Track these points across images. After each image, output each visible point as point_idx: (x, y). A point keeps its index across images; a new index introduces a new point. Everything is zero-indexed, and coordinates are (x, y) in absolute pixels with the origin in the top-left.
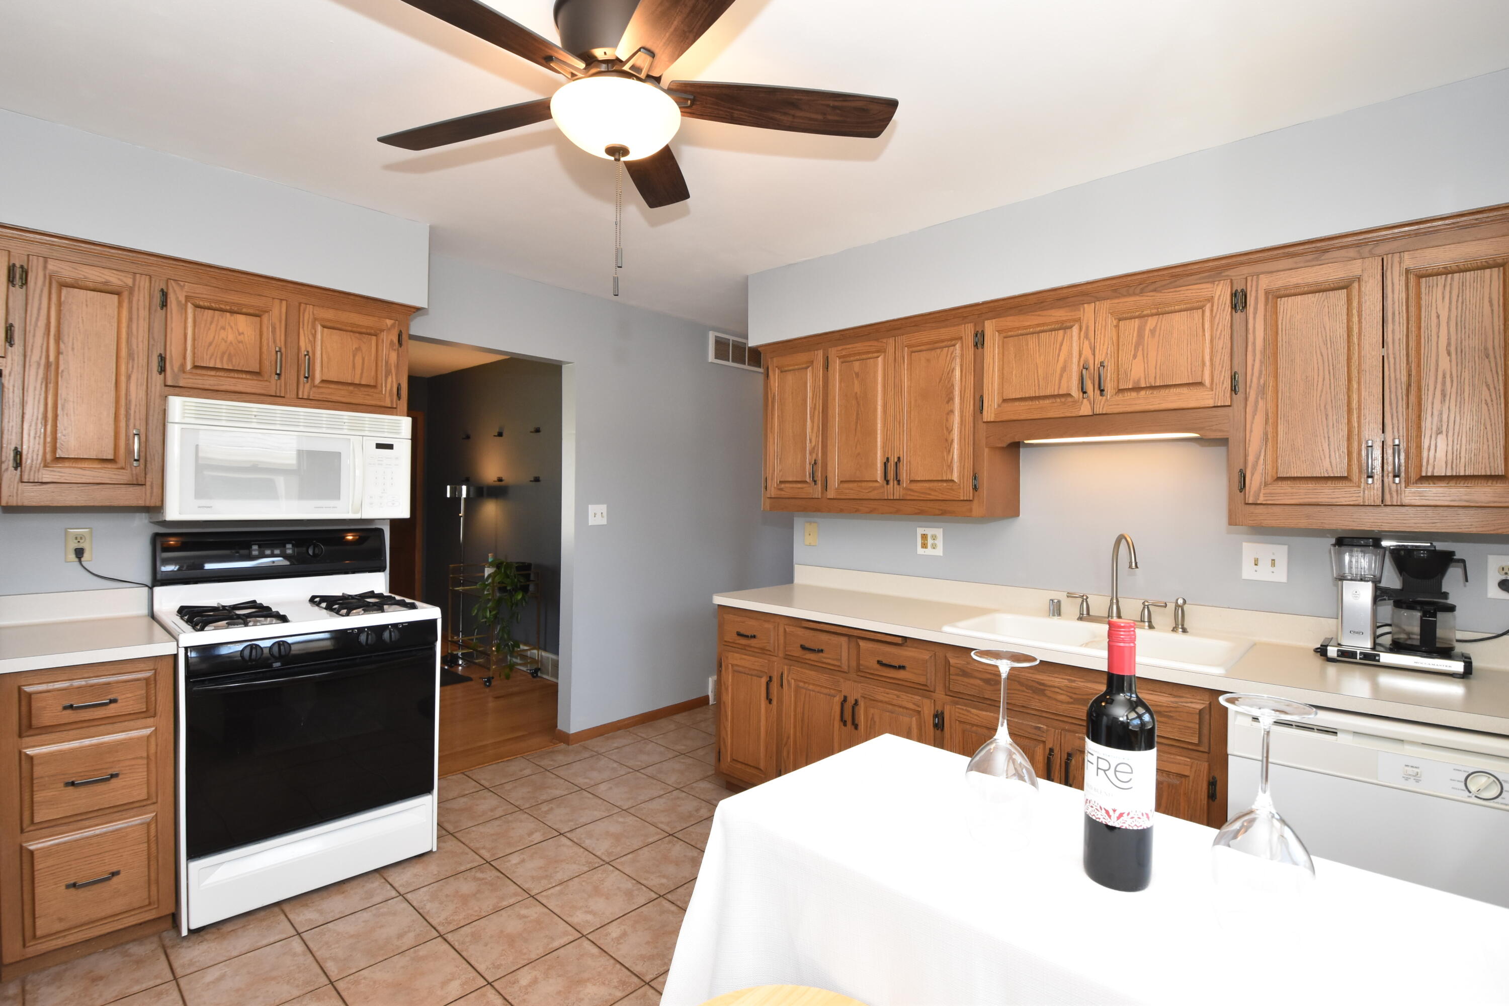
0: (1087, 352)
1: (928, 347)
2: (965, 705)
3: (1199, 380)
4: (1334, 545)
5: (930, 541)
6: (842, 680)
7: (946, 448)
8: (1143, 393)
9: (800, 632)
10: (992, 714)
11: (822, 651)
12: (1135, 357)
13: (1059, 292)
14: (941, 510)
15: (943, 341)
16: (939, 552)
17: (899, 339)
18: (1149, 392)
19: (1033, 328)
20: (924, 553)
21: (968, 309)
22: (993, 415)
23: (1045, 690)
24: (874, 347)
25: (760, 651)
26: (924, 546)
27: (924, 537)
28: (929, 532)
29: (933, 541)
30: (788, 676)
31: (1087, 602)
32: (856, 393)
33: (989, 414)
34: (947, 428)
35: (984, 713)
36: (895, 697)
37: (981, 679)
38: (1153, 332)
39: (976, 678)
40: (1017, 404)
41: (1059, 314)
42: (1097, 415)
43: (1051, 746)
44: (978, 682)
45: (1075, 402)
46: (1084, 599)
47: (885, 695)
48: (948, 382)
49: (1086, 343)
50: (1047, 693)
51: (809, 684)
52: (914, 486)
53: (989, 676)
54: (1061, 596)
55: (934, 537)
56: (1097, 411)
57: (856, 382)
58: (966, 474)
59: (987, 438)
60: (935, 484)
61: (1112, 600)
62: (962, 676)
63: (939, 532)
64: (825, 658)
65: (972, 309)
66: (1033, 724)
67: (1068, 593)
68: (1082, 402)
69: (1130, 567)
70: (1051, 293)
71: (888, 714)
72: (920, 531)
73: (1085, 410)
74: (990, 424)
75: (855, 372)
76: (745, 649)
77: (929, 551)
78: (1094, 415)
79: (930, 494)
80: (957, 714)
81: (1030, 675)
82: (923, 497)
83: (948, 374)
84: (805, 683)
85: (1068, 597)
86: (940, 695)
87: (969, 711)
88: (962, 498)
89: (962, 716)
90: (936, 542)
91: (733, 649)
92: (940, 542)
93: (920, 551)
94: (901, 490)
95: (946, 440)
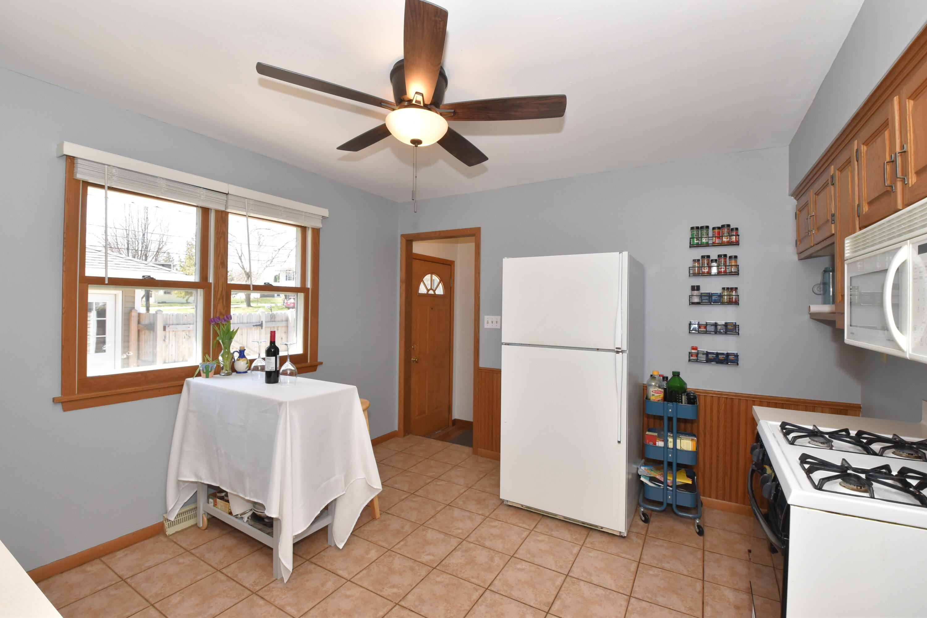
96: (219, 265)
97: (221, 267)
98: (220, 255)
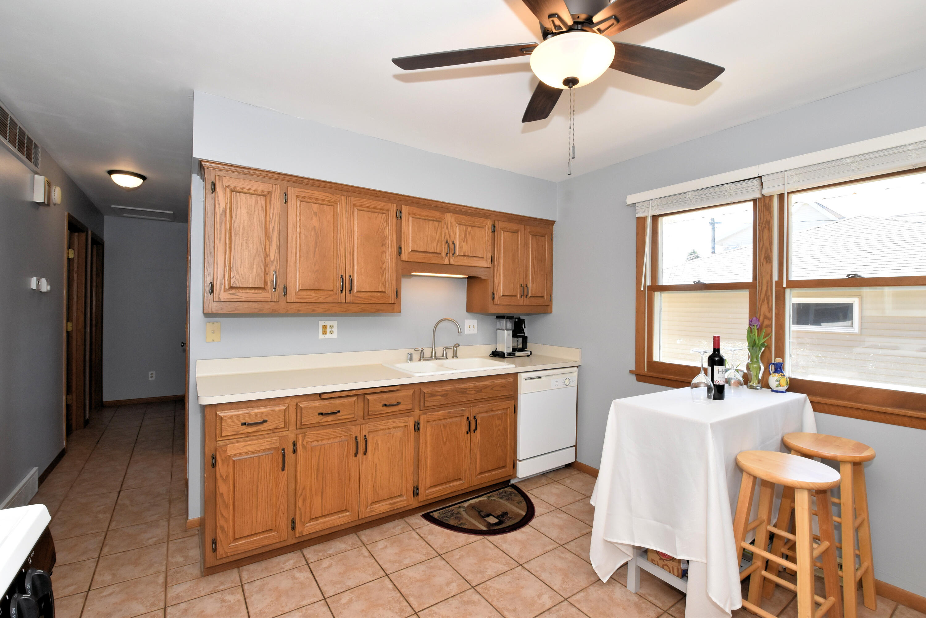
0: (447, 235)
1: (369, 209)
2: (430, 412)
3: (483, 256)
4: (496, 318)
5: (329, 330)
6: (352, 427)
7: (381, 272)
8: (465, 258)
9: (317, 403)
10: (443, 412)
11: (339, 411)
12: (464, 242)
13: (437, 203)
14: (376, 309)
15: (378, 209)
16: (335, 336)
17: (349, 199)
18: (467, 258)
19: (425, 217)
20: (324, 338)
21: (394, 196)
22: (407, 258)
23: (466, 391)
24: (330, 198)
25: (271, 432)
26: (325, 333)
27: (325, 327)
28: (328, 323)
29: (330, 329)
30: (303, 442)
31: (423, 352)
32: (315, 227)
33: (404, 257)
34: (382, 262)
35: (440, 412)
36: (392, 423)
37: (440, 395)
38: (470, 233)
39: (438, 396)
40: (417, 253)
41: (437, 214)
42: (451, 265)
43: (467, 416)
44: (440, 397)
45: (442, 257)
46: (422, 350)
47: (386, 424)
48: (382, 234)
49: (447, 231)
50: (468, 392)
51: (321, 440)
52: (360, 294)
53: (444, 393)
54: (412, 351)
55: (332, 327)
56: (451, 263)
57: (315, 218)
58: (393, 288)
59: (402, 269)
60: (373, 294)
61: (433, 348)
62: (431, 397)
63: (334, 323)
64: (339, 416)
65: (396, 196)
66: (460, 409)
67: (415, 349)
68: (445, 258)
69: (459, 332)
70: (435, 202)
71: (387, 435)
72: (321, 324)
73: (446, 262)
74: (404, 262)
75: (313, 211)
76: (250, 436)
77: (328, 336)
78: (449, 265)
79: (371, 300)
80: (427, 418)
81: (460, 386)
82: (366, 301)
83: (382, 229)
84: (317, 441)
85: (415, 351)
86: (417, 412)
87: (433, 414)
88: (390, 302)
89: (429, 418)
90: (332, 329)
91: (231, 440)
92: (335, 330)
93: (321, 336)
94: (351, 296)
95: (381, 268)
96: (762, 260)
97: (764, 263)
98: (764, 249)
